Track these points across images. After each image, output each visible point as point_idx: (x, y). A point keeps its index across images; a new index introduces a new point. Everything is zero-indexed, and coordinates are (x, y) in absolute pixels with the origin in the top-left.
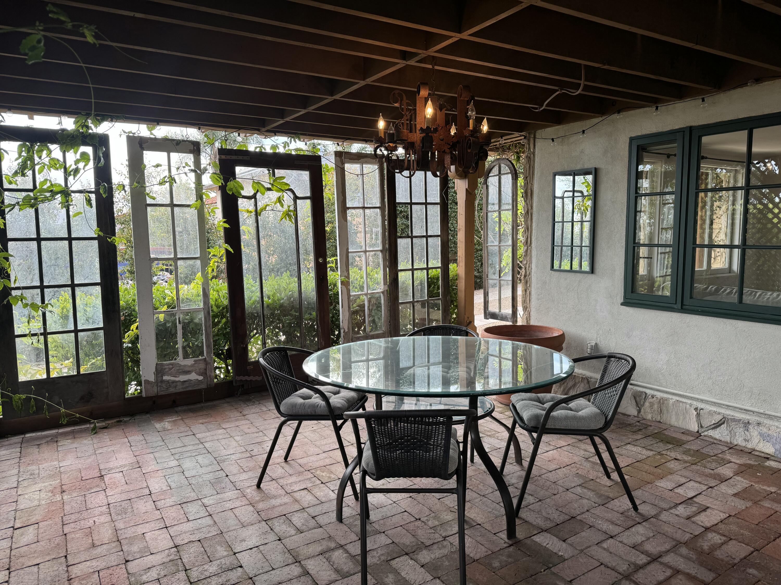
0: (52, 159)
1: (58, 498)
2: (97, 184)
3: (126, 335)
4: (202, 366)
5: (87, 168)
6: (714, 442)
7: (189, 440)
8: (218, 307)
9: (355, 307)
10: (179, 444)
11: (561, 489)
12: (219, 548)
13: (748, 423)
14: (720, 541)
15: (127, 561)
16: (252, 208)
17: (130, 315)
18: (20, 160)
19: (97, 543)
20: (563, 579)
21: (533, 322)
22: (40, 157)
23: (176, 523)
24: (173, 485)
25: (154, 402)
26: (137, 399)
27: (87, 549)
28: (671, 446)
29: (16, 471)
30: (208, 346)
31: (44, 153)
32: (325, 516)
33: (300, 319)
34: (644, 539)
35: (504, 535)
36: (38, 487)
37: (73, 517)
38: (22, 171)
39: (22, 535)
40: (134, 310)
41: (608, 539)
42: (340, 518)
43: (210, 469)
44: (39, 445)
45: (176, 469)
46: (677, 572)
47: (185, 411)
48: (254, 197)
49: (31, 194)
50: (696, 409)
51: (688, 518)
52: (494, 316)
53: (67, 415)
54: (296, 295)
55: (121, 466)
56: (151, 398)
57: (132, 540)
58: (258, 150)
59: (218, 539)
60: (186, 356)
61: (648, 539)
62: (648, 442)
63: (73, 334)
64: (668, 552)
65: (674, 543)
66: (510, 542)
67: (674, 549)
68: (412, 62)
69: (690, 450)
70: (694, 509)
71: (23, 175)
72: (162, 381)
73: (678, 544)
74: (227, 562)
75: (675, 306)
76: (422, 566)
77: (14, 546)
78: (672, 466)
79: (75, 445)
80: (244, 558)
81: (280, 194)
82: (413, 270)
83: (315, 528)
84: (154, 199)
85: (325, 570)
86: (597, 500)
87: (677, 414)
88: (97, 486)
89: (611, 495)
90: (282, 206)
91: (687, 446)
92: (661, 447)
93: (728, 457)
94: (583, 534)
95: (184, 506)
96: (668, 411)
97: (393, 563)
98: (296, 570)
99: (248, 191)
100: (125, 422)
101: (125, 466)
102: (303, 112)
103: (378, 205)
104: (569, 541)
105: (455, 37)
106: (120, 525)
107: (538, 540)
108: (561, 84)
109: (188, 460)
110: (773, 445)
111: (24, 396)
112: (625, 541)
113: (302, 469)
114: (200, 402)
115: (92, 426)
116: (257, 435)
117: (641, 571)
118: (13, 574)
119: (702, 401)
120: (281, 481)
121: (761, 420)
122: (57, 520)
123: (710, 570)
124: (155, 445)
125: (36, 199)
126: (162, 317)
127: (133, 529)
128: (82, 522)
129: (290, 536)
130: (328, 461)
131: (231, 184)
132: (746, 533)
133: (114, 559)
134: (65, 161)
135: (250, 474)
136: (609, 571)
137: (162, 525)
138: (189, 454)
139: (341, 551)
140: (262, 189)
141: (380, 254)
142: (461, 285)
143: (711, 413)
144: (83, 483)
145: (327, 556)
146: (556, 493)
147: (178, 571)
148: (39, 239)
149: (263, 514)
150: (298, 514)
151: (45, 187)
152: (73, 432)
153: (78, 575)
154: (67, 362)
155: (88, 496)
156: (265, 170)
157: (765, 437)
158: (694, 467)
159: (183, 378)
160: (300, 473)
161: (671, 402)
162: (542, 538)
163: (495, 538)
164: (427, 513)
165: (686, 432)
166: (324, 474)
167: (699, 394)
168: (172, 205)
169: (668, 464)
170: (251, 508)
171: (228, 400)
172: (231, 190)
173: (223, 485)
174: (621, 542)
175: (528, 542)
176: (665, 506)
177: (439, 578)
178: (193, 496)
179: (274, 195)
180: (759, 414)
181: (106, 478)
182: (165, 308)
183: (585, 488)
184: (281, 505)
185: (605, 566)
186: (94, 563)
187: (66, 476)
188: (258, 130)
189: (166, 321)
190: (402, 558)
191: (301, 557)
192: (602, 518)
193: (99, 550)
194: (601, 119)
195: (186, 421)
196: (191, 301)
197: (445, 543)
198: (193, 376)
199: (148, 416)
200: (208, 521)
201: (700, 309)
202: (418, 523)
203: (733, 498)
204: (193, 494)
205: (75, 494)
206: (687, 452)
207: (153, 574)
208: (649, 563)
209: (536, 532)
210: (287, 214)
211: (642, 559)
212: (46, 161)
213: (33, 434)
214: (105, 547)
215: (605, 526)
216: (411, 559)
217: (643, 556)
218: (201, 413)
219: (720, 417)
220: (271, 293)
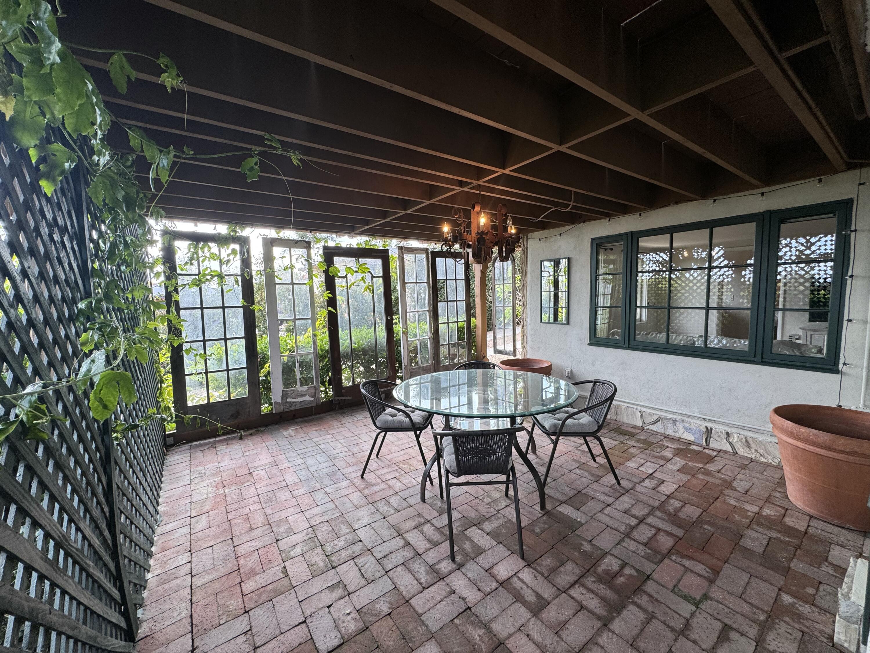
0: (212, 254)
1: (221, 491)
2: (243, 270)
3: (262, 371)
4: (313, 391)
5: (235, 259)
6: (654, 434)
7: (308, 443)
8: (322, 351)
9: (411, 348)
10: (302, 447)
11: (566, 471)
12: (342, 526)
13: (675, 422)
14: (679, 506)
15: (278, 540)
16: (344, 284)
17: (264, 358)
18: (189, 254)
19: (254, 526)
20: (586, 540)
21: (528, 357)
22: (203, 252)
23: (308, 508)
24: (302, 478)
25: (281, 417)
26: (270, 414)
27: (247, 532)
28: (627, 437)
29: (188, 471)
30: (316, 377)
31: (206, 250)
32: (412, 498)
33: (376, 358)
34: (630, 506)
35: (538, 507)
36: (205, 483)
37: (234, 506)
38: (190, 261)
39: (197, 523)
40: (266, 354)
41: (606, 507)
42: (423, 499)
43: (326, 465)
44: (202, 450)
45: (303, 466)
46: (658, 530)
47: (302, 422)
48: (346, 277)
49: (197, 277)
50: (640, 412)
51: (654, 489)
52: (500, 352)
53: (222, 428)
54: (373, 341)
55: (263, 465)
56: (279, 413)
57: (279, 523)
58: (348, 246)
59: (341, 519)
60: (302, 384)
61: (633, 506)
62: (613, 434)
63: (226, 372)
64: (648, 515)
65: (650, 508)
66: (543, 513)
67: (651, 513)
68: (466, 189)
69: (640, 439)
70: (656, 482)
71: (191, 264)
72: (286, 402)
73: (653, 509)
74: (351, 537)
75: (624, 346)
76: (488, 534)
77: (192, 532)
78: (632, 451)
79: (228, 450)
80: (362, 534)
81: (363, 275)
82: (448, 323)
83: (407, 508)
84: (281, 279)
85: (420, 541)
86: (591, 478)
87: (627, 415)
88: (248, 481)
89: (600, 474)
90: (365, 283)
91: (637, 437)
92: (621, 438)
93: (665, 443)
94: (589, 503)
95: (312, 494)
96: (621, 413)
97: (467, 532)
98: (400, 542)
99: (342, 273)
100: (262, 431)
101: (266, 464)
102: (383, 221)
103: (426, 281)
104: (581, 509)
105: (500, 171)
106: (269, 511)
107: (560, 510)
108: (555, 204)
109: (309, 458)
110: (694, 434)
111: (192, 416)
112: (618, 508)
113: (390, 464)
114: (312, 415)
115: (239, 435)
116: (354, 438)
117: (635, 530)
118: (193, 555)
119: (643, 406)
120: (378, 473)
121: (684, 418)
122: (222, 509)
123: (679, 527)
124: (285, 448)
125: (200, 281)
126: (285, 358)
127: (279, 514)
128: (241, 510)
129: (391, 515)
130: (406, 457)
131: (331, 269)
132: (694, 498)
133: (268, 539)
134: (220, 255)
135: (355, 468)
136: (614, 532)
137: (300, 510)
138: (310, 454)
139: (429, 525)
140: (352, 271)
141: (427, 313)
142: (479, 332)
143: (650, 415)
144: (238, 479)
145: (420, 529)
146: (563, 473)
147: (316, 547)
148: (202, 308)
149: (369, 498)
150: (394, 498)
151: (207, 272)
152: (226, 440)
153: (243, 553)
154: (221, 391)
155: (243, 489)
156: (354, 259)
157: (688, 430)
158: (646, 451)
159: (300, 399)
160: (389, 466)
161: (623, 407)
162: (563, 508)
163: (532, 510)
164: (482, 493)
165: (634, 427)
166: (405, 466)
167: (641, 402)
168: (293, 284)
169: (630, 450)
170: (359, 494)
171: (329, 413)
172: (332, 273)
173: (337, 477)
174: (616, 509)
175: (555, 512)
176: (637, 481)
177: (501, 543)
178: (318, 486)
179: (360, 275)
180: (682, 415)
181: (254, 475)
182: (287, 353)
183: (581, 469)
184: (380, 491)
185: (611, 528)
186: (254, 543)
187: (225, 474)
188: (349, 233)
189: (288, 361)
190: (472, 528)
191: (402, 531)
192: (599, 491)
193: (256, 533)
194: (571, 227)
195: (305, 429)
196: (304, 347)
197: (499, 515)
198: (307, 398)
199: (277, 426)
200: (331, 505)
201: (641, 347)
202: (477, 501)
203: (677, 473)
204: (317, 485)
205: (233, 488)
206: (638, 441)
207: (298, 550)
208: (638, 524)
209: (558, 504)
210: (368, 288)
211: (633, 522)
212: (208, 255)
213: (198, 443)
214: (260, 529)
215: (602, 497)
216: (479, 529)
217: (633, 519)
218: (313, 423)
219: (657, 417)
220: (357, 341)
